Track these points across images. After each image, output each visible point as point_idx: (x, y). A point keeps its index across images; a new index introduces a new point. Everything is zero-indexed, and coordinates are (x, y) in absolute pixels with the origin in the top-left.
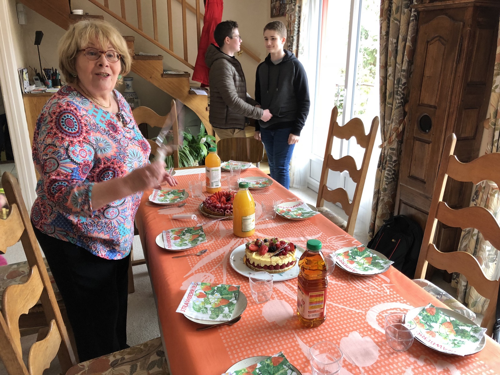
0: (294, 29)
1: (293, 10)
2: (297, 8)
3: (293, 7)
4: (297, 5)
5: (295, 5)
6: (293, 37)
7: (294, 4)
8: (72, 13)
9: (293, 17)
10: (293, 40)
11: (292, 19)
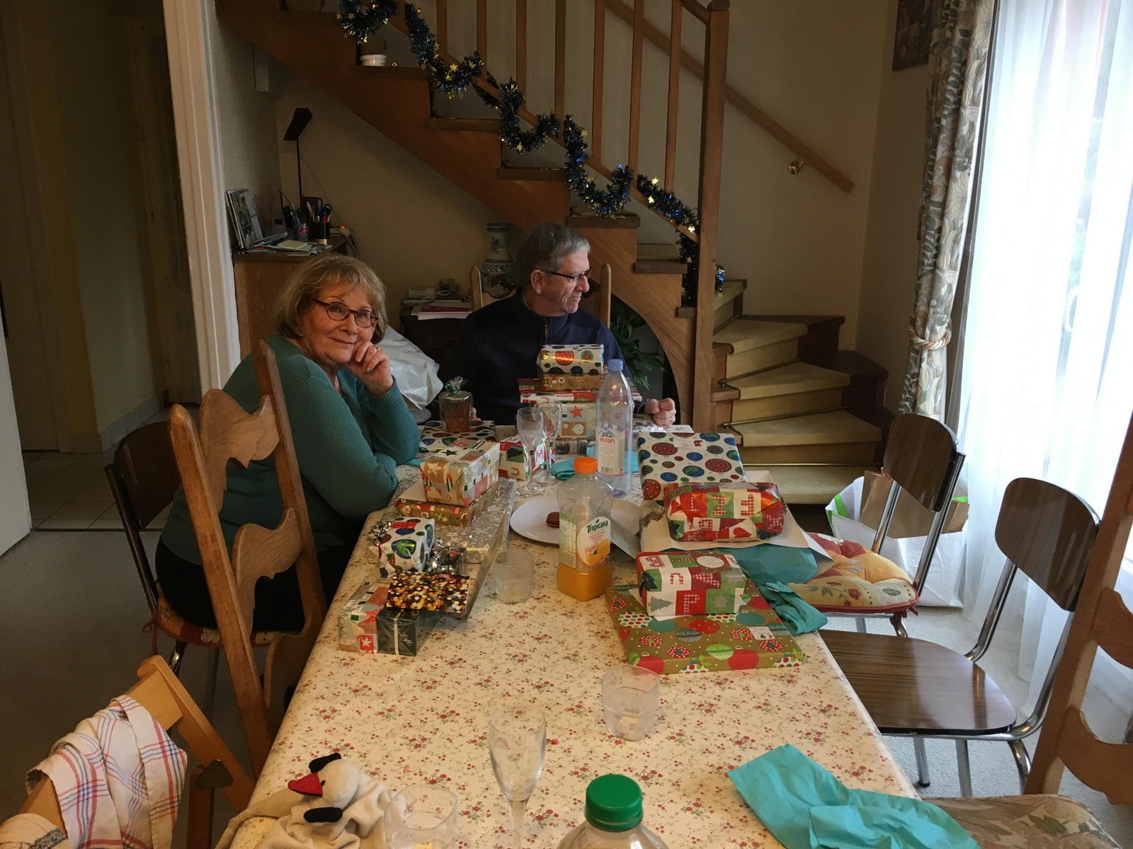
0: (945, 98)
1: (948, 42)
2: (959, 37)
3: (948, 34)
4: (960, 27)
5: (952, 29)
6: (939, 121)
7: (952, 25)
8: (360, 62)
9: (945, 62)
10: (939, 130)
11: (943, 68)
